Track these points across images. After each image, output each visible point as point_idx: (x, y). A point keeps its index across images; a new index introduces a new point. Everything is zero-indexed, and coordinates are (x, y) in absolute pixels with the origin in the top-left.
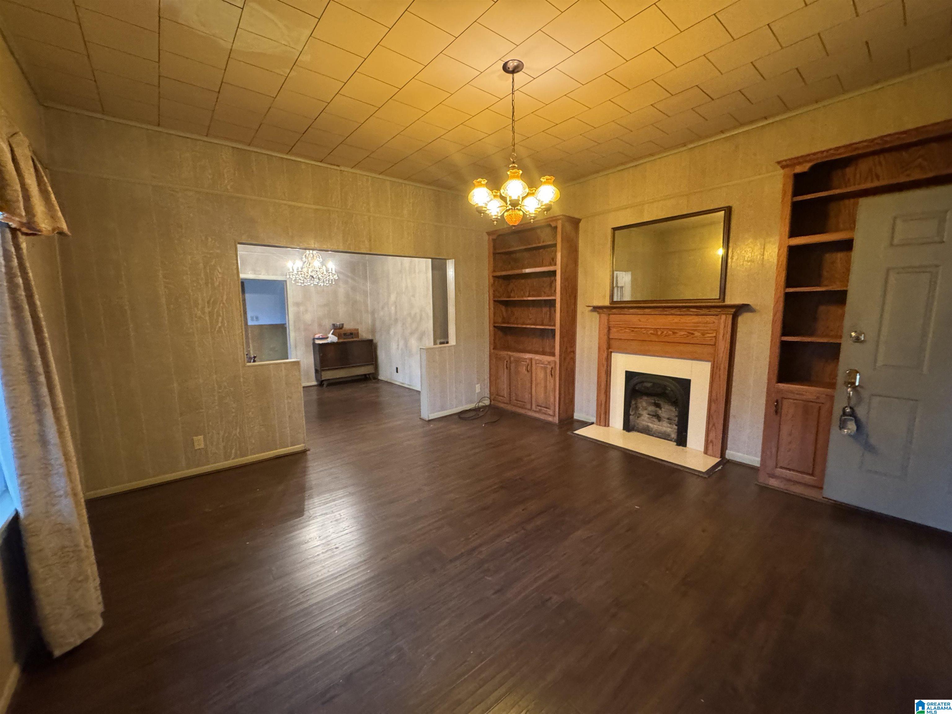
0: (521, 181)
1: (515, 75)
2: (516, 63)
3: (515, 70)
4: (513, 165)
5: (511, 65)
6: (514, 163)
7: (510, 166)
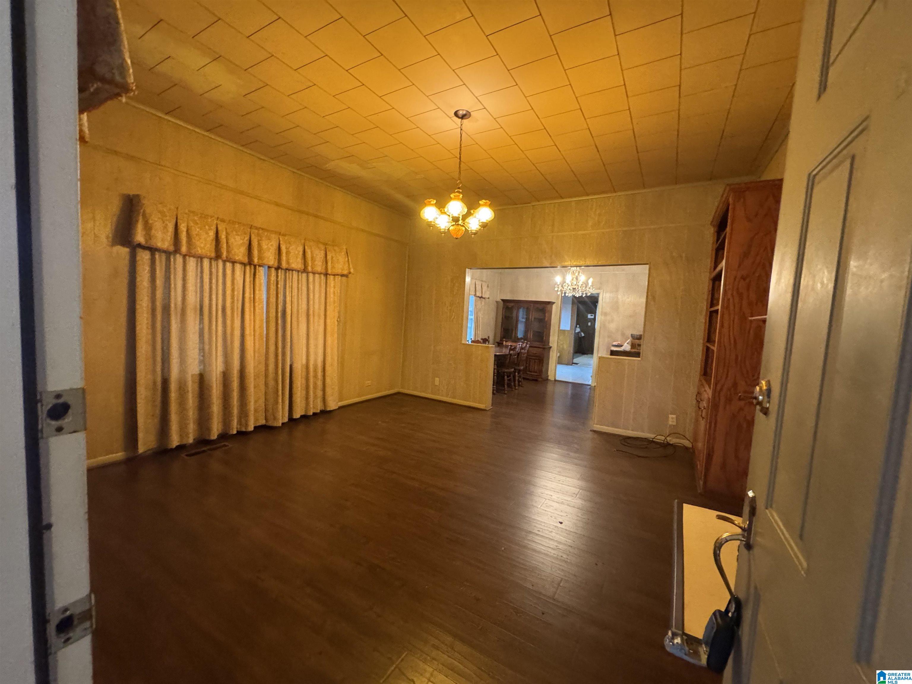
0: (461, 202)
1: (464, 120)
2: (464, 112)
3: (463, 117)
4: (458, 190)
5: (461, 113)
6: (459, 188)
7: (456, 191)
